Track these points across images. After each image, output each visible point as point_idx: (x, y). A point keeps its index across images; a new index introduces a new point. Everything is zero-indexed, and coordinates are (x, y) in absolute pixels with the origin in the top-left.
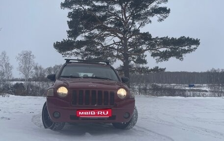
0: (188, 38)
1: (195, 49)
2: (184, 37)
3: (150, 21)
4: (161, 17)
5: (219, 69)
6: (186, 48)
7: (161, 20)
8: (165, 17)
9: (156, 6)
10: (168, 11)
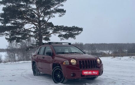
0: (77, 27)
1: (80, 33)
2: (74, 26)
3: (54, 16)
4: (61, 15)
5: (79, 43)
6: (76, 32)
7: (60, 16)
8: (63, 15)
9: (57, 8)
10: (65, 11)
